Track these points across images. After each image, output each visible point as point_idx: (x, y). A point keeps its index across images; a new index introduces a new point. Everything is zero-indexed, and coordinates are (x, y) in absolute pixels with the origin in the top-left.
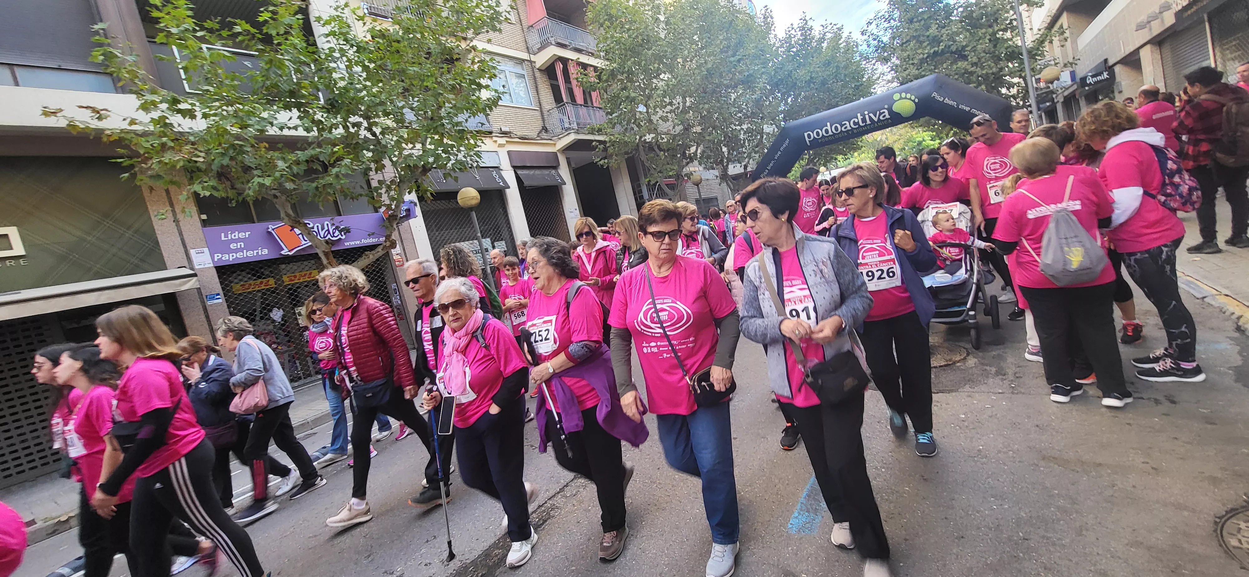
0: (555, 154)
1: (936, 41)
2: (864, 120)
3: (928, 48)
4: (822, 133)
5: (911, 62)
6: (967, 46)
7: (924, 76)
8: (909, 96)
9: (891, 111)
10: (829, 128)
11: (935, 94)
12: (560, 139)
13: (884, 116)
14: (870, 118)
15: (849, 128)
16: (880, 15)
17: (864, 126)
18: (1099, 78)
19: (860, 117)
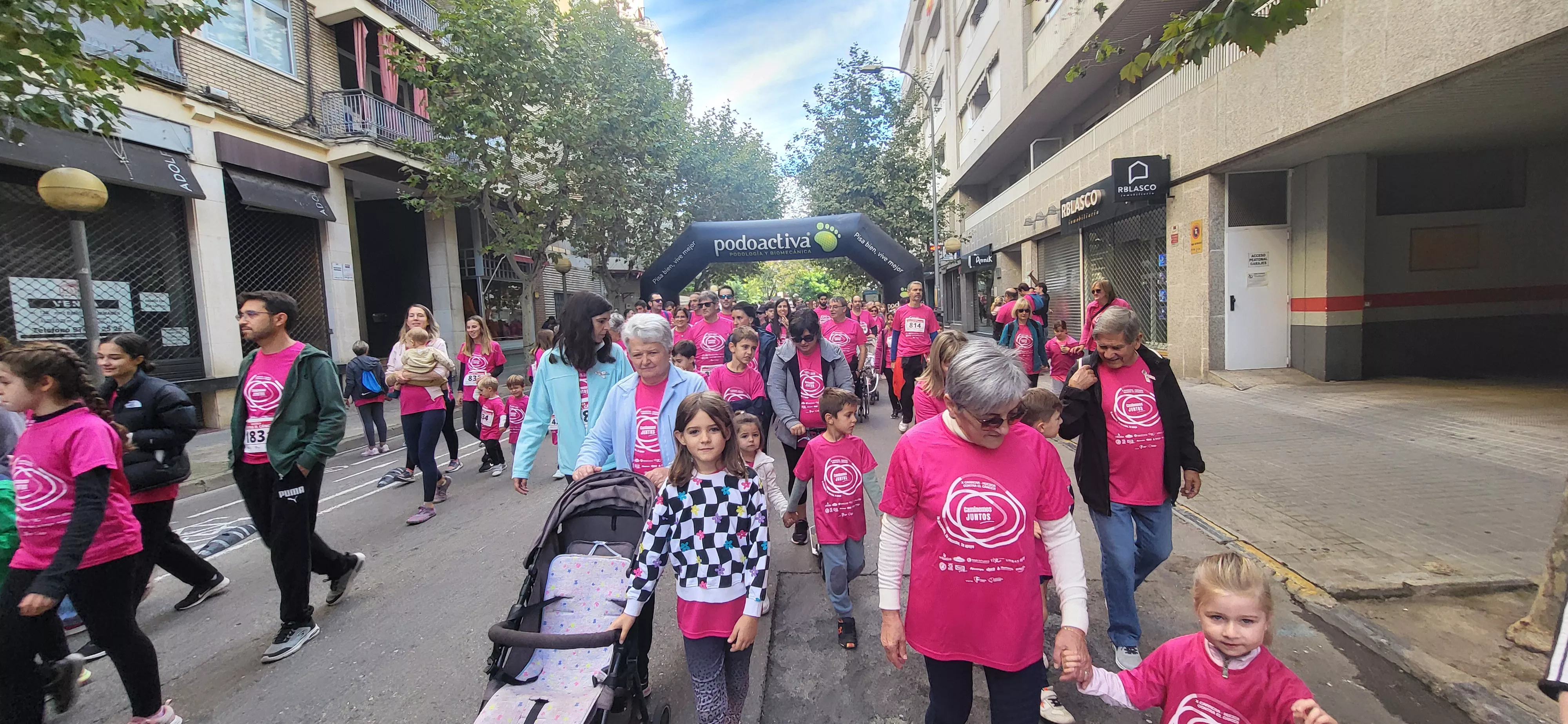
0: (323, 168)
1: (860, 179)
2: (783, 243)
3: (852, 183)
4: (735, 245)
5: (833, 193)
6: (886, 194)
7: (844, 212)
8: (832, 229)
9: (812, 241)
10: (744, 241)
11: (857, 234)
12: (339, 144)
13: (805, 244)
14: (790, 241)
15: (766, 248)
16: (806, 134)
17: (782, 250)
18: (985, 260)
19: (779, 239)
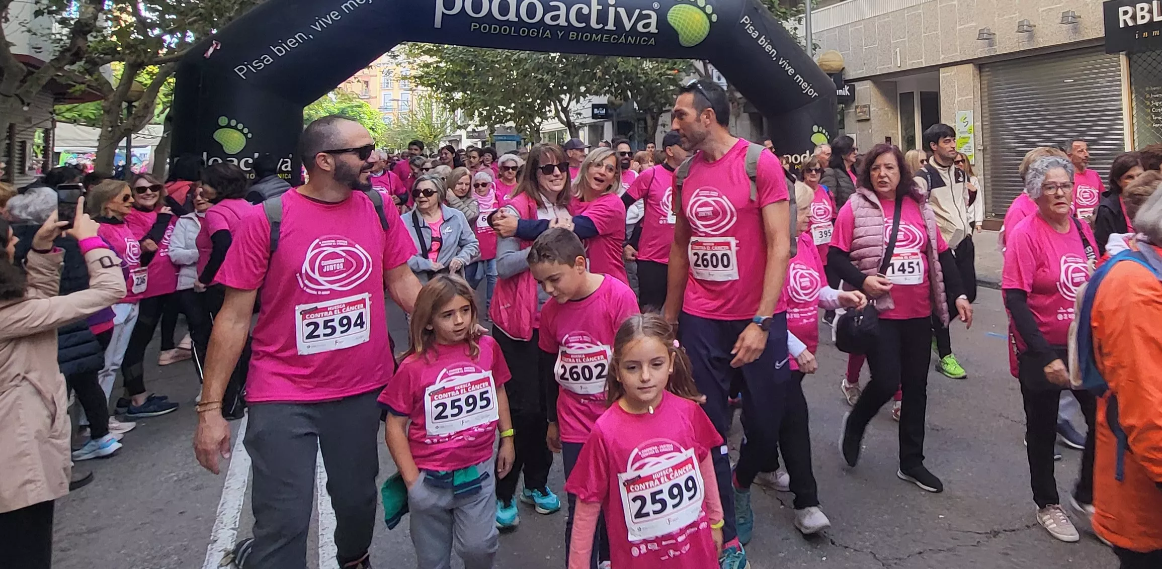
2: (602, 17)
8: (701, 2)
9: (662, 22)
11: (746, 19)
13: (646, 26)
14: (617, 14)
15: (562, 22)
17: (597, 31)
19: (595, 7)
